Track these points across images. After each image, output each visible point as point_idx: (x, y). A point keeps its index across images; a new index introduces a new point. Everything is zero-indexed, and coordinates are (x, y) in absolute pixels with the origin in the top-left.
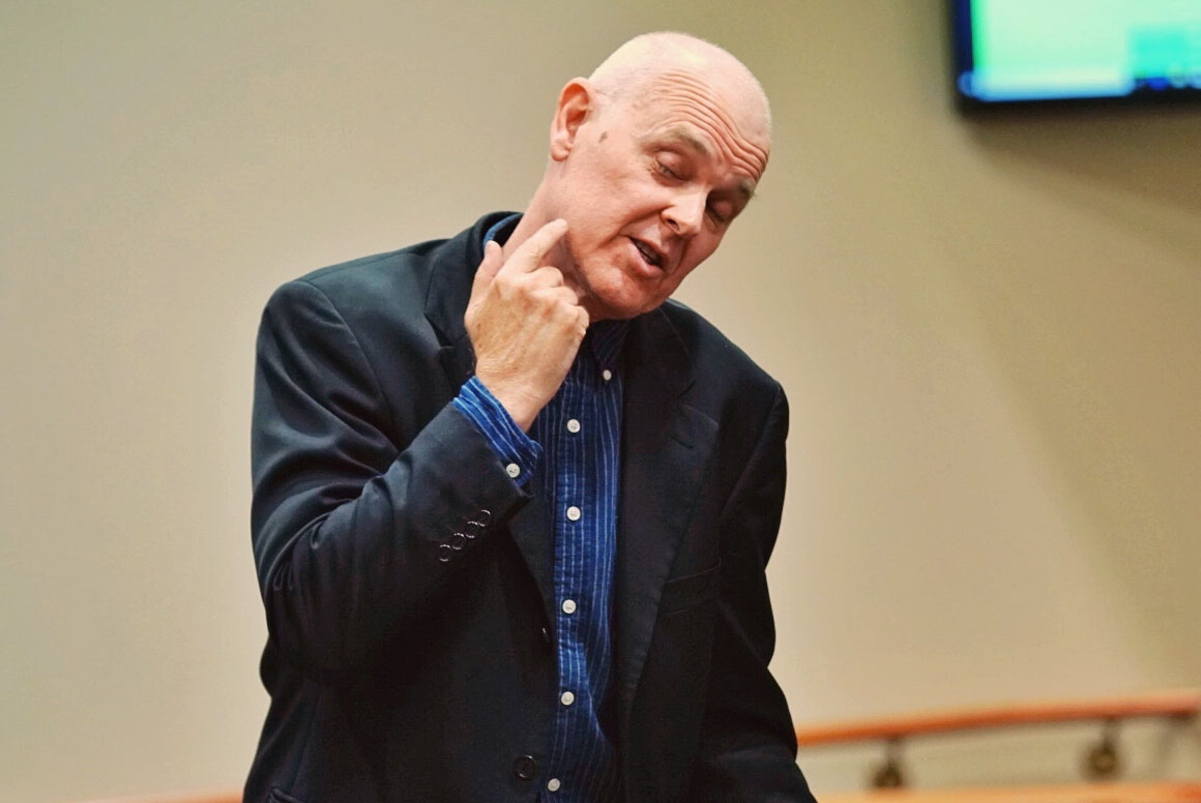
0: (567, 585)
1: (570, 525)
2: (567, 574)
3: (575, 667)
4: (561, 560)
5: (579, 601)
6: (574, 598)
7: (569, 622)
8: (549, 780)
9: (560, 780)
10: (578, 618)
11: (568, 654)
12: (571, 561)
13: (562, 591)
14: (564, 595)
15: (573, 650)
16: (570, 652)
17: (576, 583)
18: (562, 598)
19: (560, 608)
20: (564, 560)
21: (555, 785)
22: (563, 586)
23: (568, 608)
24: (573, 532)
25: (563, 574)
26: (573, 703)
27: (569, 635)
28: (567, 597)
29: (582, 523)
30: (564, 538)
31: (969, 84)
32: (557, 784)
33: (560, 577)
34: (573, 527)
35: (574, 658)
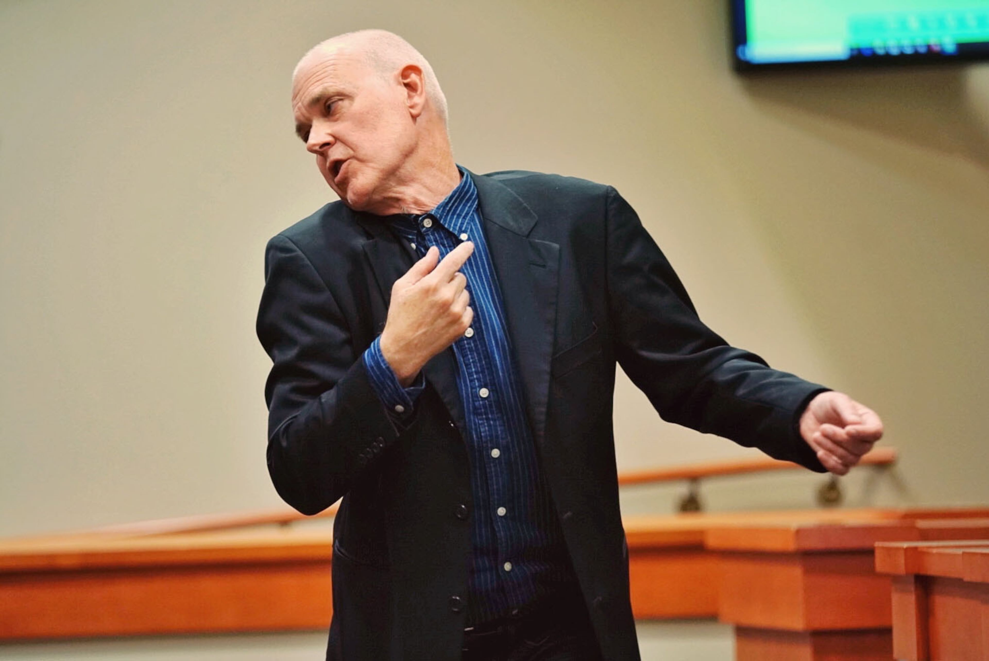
0: (478, 379)
1: (469, 341)
2: (477, 373)
3: (496, 431)
4: (470, 364)
5: (489, 387)
6: (486, 386)
7: (487, 403)
8: (498, 508)
9: (505, 507)
10: (492, 399)
11: (490, 424)
12: (477, 363)
13: (477, 384)
14: (479, 386)
15: (495, 420)
16: (492, 422)
17: (484, 377)
18: (478, 389)
19: (479, 396)
20: (472, 364)
21: (502, 512)
22: (476, 381)
23: (483, 394)
24: (472, 345)
25: (474, 374)
26: (501, 455)
27: (489, 412)
28: (481, 387)
29: (476, 336)
30: (467, 350)
31: (744, 53)
32: (503, 510)
33: (473, 376)
34: (472, 342)
35: (495, 426)
